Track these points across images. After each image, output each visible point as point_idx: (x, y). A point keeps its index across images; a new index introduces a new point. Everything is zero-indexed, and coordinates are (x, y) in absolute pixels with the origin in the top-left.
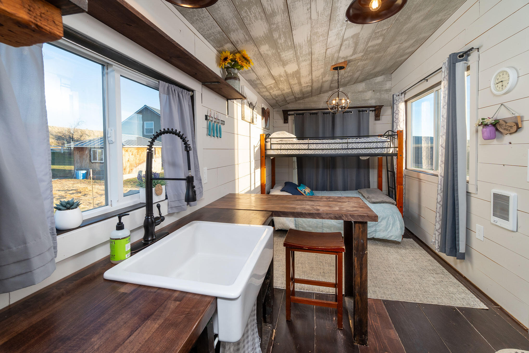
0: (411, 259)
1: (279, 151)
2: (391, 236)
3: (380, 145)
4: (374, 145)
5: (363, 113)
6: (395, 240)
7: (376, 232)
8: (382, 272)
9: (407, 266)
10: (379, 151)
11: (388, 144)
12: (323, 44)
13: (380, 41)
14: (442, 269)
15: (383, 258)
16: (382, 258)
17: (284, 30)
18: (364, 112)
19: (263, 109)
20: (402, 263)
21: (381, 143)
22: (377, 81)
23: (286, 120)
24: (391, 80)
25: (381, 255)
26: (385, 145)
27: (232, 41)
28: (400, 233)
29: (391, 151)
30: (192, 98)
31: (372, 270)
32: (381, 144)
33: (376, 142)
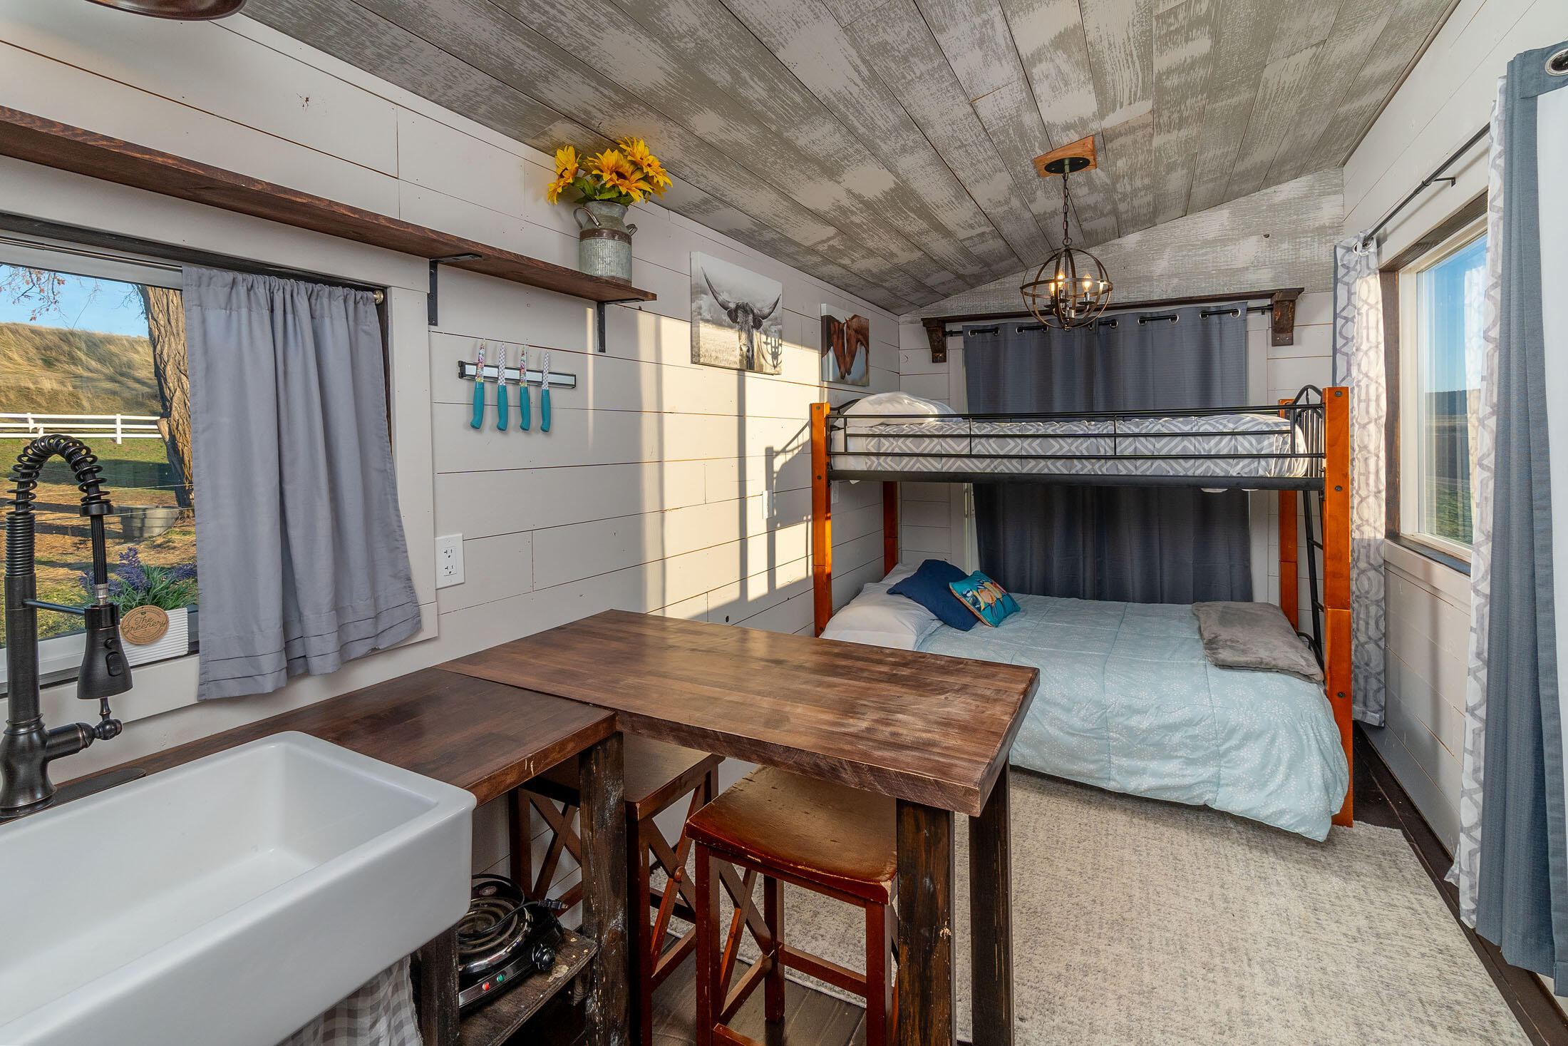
0: (1354, 930)
1: (874, 458)
2: (1282, 813)
3: (1247, 444)
4: (1225, 446)
5: (1220, 319)
6: (1297, 831)
7: (1218, 785)
8: (1188, 968)
9: (1320, 959)
10: (1243, 468)
11: (1284, 443)
12: (943, 86)
13: (1201, 45)
14: (1497, 1008)
15: (1226, 900)
16: (1220, 904)
17: (737, 51)
18: (1225, 317)
19: (828, 322)
20: (1302, 943)
21: (1252, 439)
22: (1278, 199)
23: (941, 352)
24: (1339, 189)
25: (1222, 887)
26: (1271, 445)
27: (565, 112)
28: (1321, 805)
29: (1300, 469)
30: (382, 309)
31: (1151, 949)
32: (1254, 442)
33: (1233, 434)
